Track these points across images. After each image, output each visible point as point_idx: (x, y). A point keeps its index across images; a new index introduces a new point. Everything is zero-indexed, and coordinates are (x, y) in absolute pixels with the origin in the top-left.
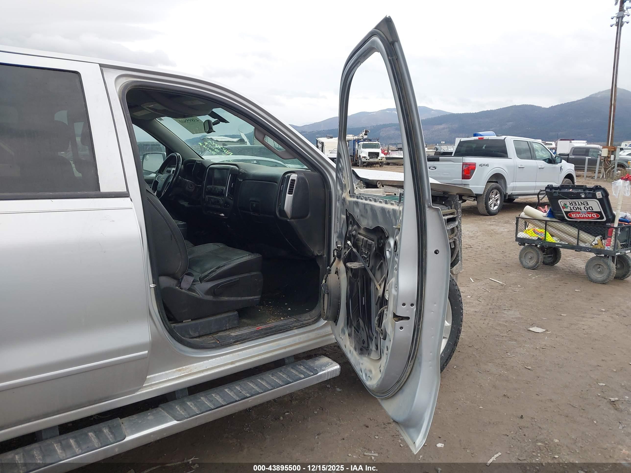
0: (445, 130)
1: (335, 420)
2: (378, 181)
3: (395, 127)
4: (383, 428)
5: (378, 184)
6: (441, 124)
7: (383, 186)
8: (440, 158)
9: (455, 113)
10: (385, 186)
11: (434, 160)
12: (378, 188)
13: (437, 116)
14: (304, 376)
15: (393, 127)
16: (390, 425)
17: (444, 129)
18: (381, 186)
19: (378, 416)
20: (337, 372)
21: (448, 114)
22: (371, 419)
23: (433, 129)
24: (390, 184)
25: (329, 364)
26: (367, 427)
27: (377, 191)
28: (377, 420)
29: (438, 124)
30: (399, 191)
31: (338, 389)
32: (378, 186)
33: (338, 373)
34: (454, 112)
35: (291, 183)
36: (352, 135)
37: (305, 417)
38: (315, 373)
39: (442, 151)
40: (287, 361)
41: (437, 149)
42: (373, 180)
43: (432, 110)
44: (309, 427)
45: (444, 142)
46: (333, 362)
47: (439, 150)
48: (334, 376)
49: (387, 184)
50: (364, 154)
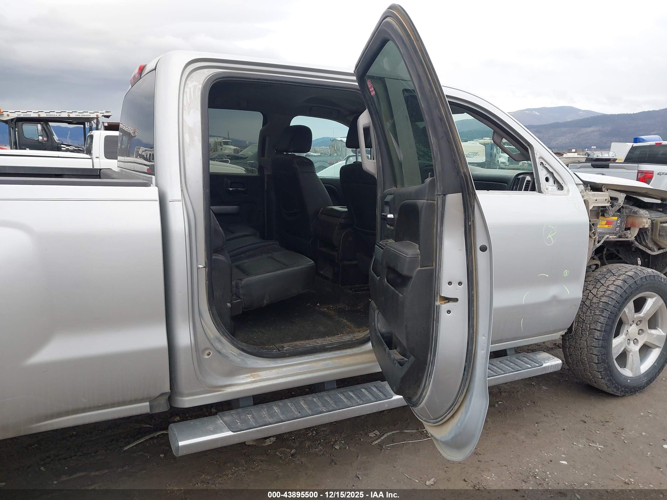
0: (595, 133)
1: (550, 413)
2: (603, 184)
3: (535, 129)
4: (602, 425)
5: (603, 188)
6: (590, 126)
7: (607, 190)
8: (610, 164)
9: (609, 114)
10: (609, 190)
11: (603, 167)
12: (603, 191)
13: (586, 117)
14: (531, 366)
15: (533, 129)
16: (608, 424)
17: (593, 131)
18: (605, 190)
19: (593, 415)
20: (559, 366)
21: (599, 115)
22: (587, 416)
23: (580, 132)
24: (614, 188)
25: (551, 359)
26: (585, 422)
27: (603, 195)
28: (593, 418)
29: (587, 127)
30: (622, 195)
31: (544, 387)
32: (603, 190)
33: (559, 368)
34: (607, 113)
35: (526, 183)
36: (489, 138)
37: (519, 407)
38: (540, 365)
39: (595, 157)
40: (508, 352)
41: (588, 155)
42: (599, 184)
43: (581, 110)
44: (525, 416)
45: (595, 147)
46: (554, 357)
47: (591, 156)
48: (556, 370)
49: (611, 188)
50: (503, 159)
